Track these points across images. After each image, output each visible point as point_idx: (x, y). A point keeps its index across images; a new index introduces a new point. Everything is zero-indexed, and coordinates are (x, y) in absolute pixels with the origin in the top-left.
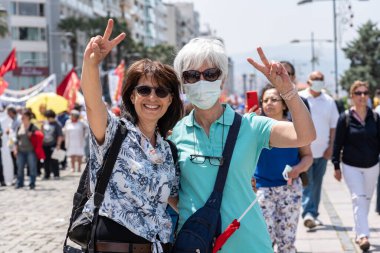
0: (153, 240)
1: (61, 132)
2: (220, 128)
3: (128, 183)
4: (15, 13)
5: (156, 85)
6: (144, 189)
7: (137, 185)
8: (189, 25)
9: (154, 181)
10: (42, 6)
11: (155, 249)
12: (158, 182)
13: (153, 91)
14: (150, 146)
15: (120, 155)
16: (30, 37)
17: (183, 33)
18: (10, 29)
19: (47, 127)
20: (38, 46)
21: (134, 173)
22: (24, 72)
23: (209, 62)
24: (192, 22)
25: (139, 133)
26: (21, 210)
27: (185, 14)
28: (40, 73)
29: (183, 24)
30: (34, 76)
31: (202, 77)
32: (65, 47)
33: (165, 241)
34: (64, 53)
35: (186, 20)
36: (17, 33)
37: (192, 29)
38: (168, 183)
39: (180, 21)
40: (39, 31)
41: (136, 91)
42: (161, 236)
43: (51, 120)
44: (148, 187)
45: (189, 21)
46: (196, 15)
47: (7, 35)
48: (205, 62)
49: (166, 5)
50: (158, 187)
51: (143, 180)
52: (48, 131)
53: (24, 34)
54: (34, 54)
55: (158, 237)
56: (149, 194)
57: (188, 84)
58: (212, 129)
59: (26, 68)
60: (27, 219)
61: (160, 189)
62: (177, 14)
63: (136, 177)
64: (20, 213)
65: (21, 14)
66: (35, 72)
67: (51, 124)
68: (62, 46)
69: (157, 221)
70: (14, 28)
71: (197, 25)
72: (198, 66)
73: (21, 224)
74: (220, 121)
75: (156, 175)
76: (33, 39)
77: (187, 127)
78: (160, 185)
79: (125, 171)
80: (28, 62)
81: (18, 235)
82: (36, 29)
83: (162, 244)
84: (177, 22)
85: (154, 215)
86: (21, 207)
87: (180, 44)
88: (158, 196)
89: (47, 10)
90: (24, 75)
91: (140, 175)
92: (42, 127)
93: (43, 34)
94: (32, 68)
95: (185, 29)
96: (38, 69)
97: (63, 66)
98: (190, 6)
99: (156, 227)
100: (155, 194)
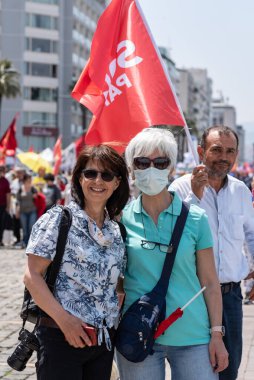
0: (100, 326)
1: (60, 195)
2: (168, 217)
3: (77, 272)
4: (28, 73)
5: (102, 168)
6: (94, 275)
7: (86, 272)
8: (201, 92)
9: (103, 265)
10: (54, 67)
11: (101, 336)
12: (106, 266)
13: (99, 175)
14: (98, 229)
15: (68, 246)
16: (41, 97)
17: (195, 99)
18: (22, 90)
19: (45, 190)
20: (49, 107)
21: (83, 262)
22: (34, 132)
23: (160, 149)
24: (205, 88)
25: (87, 218)
26: (13, 272)
27: (198, 80)
28: (50, 133)
29: (196, 90)
30: (44, 137)
31: (152, 164)
32: (76, 109)
33: (111, 326)
34: (74, 115)
35: (198, 87)
36: (29, 93)
37: (205, 96)
38: (117, 265)
39: (192, 87)
40: (51, 92)
41: (83, 174)
42: (108, 320)
43: (50, 183)
44: (98, 273)
45: (202, 88)
46: (209, 82)
47: (18, 96)
48: (156, 150)
49: (179, 70)
50: (107, 270)
51: (92, 267)
52: (47, 194)
53: (36, 94)
54: (44, 115)
55: (105, 323)
56: (100, 278)
57: (138, 171)
58: (161, 218)
59: (36, 128)
60: (17, 281)
61: (109, 272)
62: (190, 80)
63: (85, 265)
64: (11, 275)
65: (33, 74)
66: (45, 132)
67: (50, 187)
68: (73, 108)
69: (105, 307)
70: (26, 88)
71: (210, 92)
72: (148, 153)
73: (11, 286)
74: (169, 210)
75: (103, 260)
76: (45, 100)
77: (135, 214)
78: (109, 267)
79: (74, 261)
80: (37, 123)
81: (6, 298)
82: (47, 90)
83: (108, 329)
84: (189, 89)
85: (102, 300)
86: (15, 269)
87: (192, 110)
88: (108, 279)
89: (60, 71)
90: (34, 135)
91: (89, 263)
92: (41, 190)
93: (55, 95)
94: (42, 129)
95: (198, 96)
96: (48, 129)
97: (73, 128)
98: (203, 72)
99: (104, 312)
100: (105, 278)
